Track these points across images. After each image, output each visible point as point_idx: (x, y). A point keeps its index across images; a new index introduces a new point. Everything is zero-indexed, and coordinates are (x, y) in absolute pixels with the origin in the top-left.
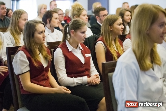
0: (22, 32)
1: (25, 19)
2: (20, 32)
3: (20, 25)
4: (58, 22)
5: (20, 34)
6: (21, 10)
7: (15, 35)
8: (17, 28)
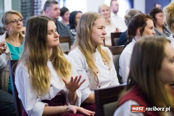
0: (97, 49)
1: (101, 27)
2: (94, 48)
3: (94, 36)
4: (154, 34)
5: (95, 51)
6: (93, 13)
7: (87, 53)
8: (90, 42)
